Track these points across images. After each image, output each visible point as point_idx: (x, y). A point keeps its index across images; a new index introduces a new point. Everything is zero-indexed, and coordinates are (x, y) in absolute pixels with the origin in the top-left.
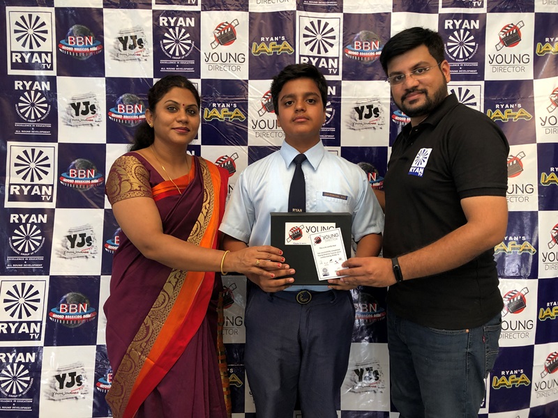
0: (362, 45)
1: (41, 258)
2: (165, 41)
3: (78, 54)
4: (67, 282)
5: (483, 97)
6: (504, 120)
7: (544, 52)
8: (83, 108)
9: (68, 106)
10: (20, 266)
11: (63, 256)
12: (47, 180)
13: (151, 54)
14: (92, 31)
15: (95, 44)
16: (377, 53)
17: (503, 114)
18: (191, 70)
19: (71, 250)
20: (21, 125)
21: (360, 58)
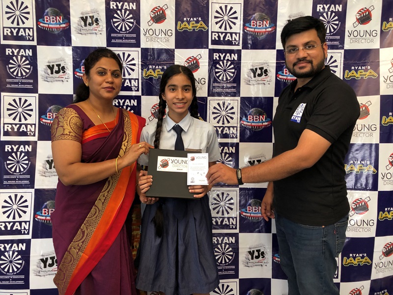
0: (256, 24)
1: (29, 177)
2: (114, 20)
3: (52, 29)
4: (47, 193)
5: (342, 61)
6: (357, 78)
7: (388, 28)
8: (56, 68)
9: (45, 67)
10: (13, 182)
11: (44, 174)
12: (30, 120)
13: (105, 29)
14: (62, 12)
15: (64, 22)
16: (267, 30)
17: (357, 73)
18: (133, 41)
19: (49, 170)
20: (11, 80)
21: (255, 33)
